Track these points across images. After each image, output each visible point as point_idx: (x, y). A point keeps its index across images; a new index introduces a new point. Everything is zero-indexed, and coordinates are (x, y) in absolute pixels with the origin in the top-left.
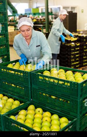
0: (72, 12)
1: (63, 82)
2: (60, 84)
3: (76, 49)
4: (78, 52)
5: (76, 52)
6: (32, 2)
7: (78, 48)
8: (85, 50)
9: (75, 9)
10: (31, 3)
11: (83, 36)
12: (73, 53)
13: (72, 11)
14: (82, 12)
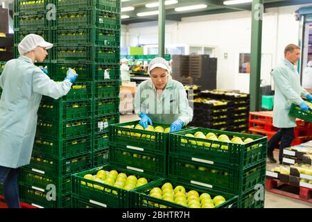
0: (208, 56)
1: (219, 145)
2: (213, 148)
3: (222, 117)
4: (224, 123)
5: (221, 123)
6: (129, 36)
7: (225, 116)
8: (236, 121)
9: (211, 52)
10: (127, 37)
11: (233, 96)
12: (217, 124)
13: (207, 54)
14: (226, 57)
